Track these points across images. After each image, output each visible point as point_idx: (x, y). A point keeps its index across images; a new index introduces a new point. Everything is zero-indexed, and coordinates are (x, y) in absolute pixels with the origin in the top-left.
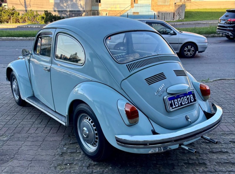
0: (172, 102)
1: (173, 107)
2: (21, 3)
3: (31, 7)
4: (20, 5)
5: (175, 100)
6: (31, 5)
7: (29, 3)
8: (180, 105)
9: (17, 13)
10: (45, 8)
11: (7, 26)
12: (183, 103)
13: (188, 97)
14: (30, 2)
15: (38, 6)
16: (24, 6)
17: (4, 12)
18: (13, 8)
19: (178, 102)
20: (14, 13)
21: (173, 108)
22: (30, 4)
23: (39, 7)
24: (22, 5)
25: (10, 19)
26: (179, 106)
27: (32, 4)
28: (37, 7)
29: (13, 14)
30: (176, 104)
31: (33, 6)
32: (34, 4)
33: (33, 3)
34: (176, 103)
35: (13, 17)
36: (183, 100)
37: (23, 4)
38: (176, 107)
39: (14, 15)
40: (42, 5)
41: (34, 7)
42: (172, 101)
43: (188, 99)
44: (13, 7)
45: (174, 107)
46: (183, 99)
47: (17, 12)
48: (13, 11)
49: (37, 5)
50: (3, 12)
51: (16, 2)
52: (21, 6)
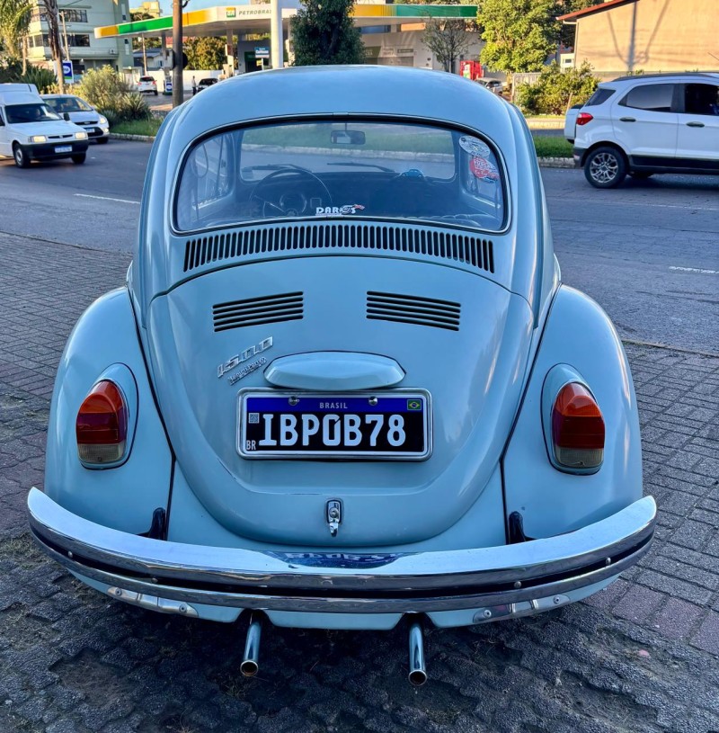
0: (262, 421)
1: (262, 443)
2: (617, 51)
3: (650, 61)
4: (613, 56)
5: (284, 417)
6: (650, 55)
7: (644, 49)
8: (306, 442)
9: (592, 83)
10: (696, 63)
11: (542, 124)
12: (332, 437)
13: (374, 423)
14: (649, 45)
15: (673, 57)
16: (626, 59)
17: (552, 81)
18: (584, 67)
19: (299, 428)
20: (583, 84)
21: (259, 448)
22: (646, 53)
23: (676, 61)
24: (620, 56)
25: (566, 101)
26: (298, 446)
27: (653, 53)
28: (670, 61)
29: (578, 86)
30: (283, 435)
31: (655, 59)
32: (660, 53)
33: (658, 49)
34: (284, 429)
35: (576, 95)
36: (337, 427)
37: (625, 53)
38: (279, 447)
39: (583, 88)
40: (690, 54)
41: (660, 60)
42: (268, 418)
43: (367, 429)
44: (585, 63)
45: (268, 441)
46: (332, 423)
47: (595, 78)
48: (583, 77)
49: (670, 53)
50: (549, 81)
51: (602, 49)
52: (617, 59)
